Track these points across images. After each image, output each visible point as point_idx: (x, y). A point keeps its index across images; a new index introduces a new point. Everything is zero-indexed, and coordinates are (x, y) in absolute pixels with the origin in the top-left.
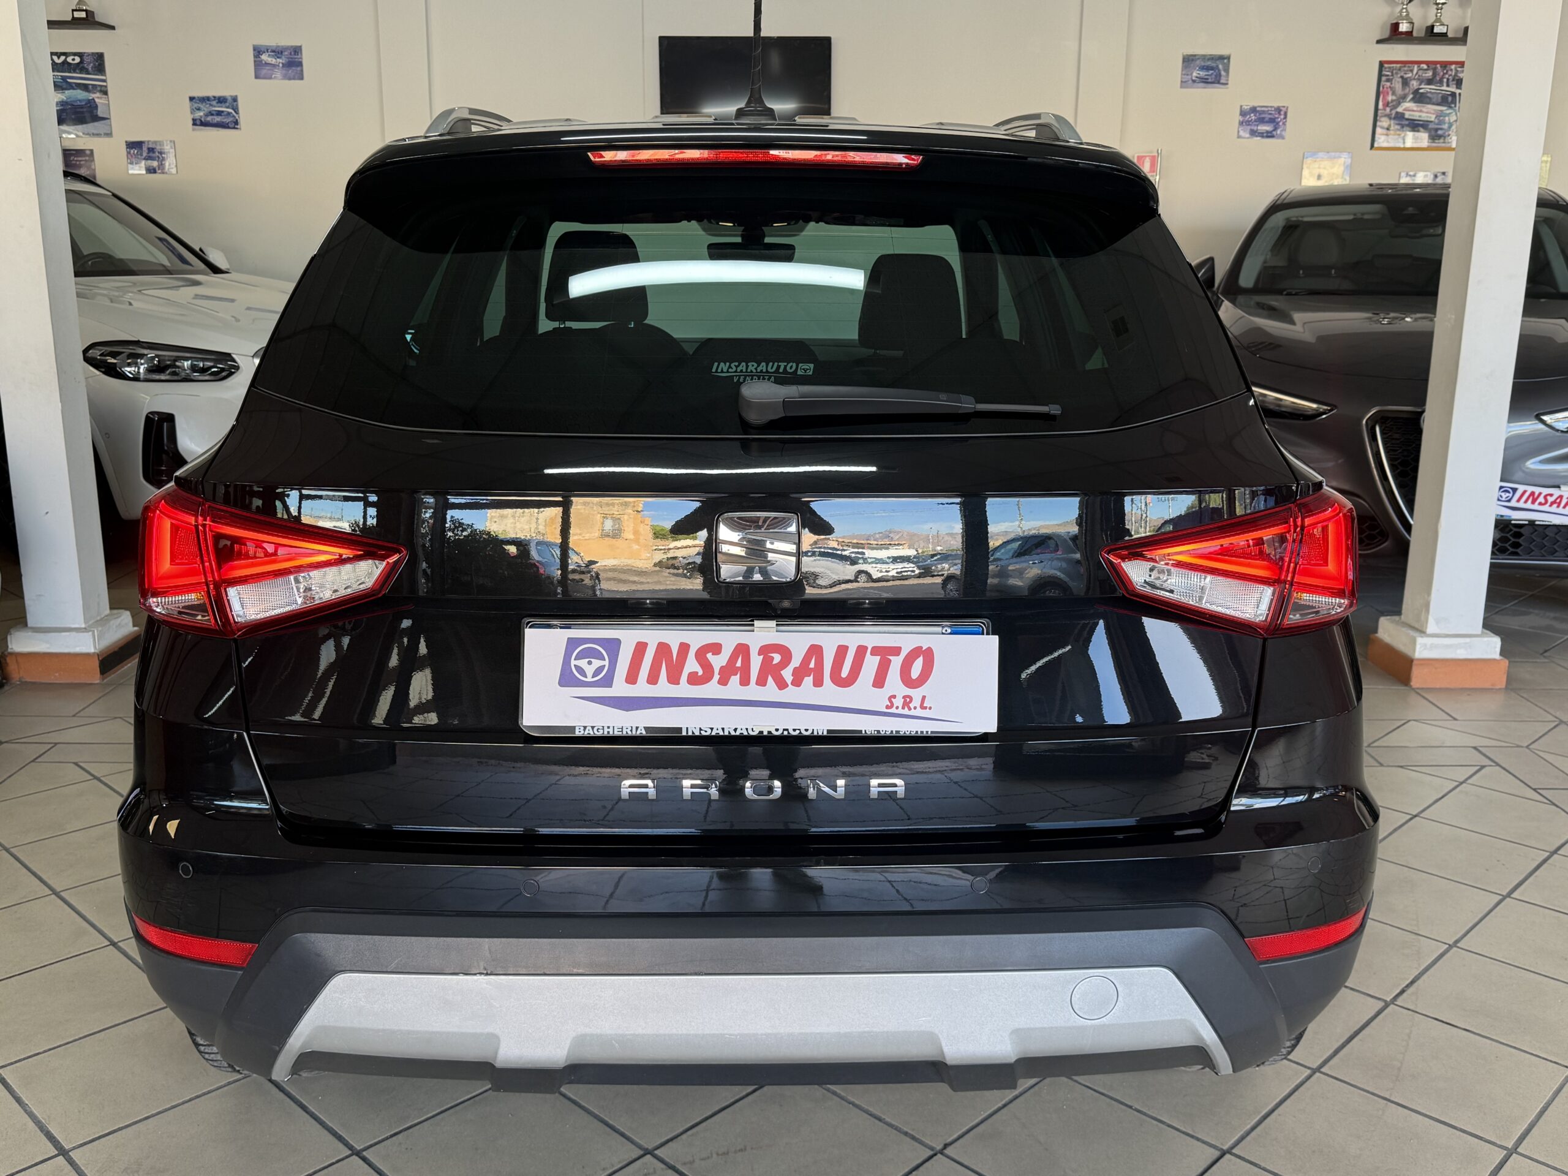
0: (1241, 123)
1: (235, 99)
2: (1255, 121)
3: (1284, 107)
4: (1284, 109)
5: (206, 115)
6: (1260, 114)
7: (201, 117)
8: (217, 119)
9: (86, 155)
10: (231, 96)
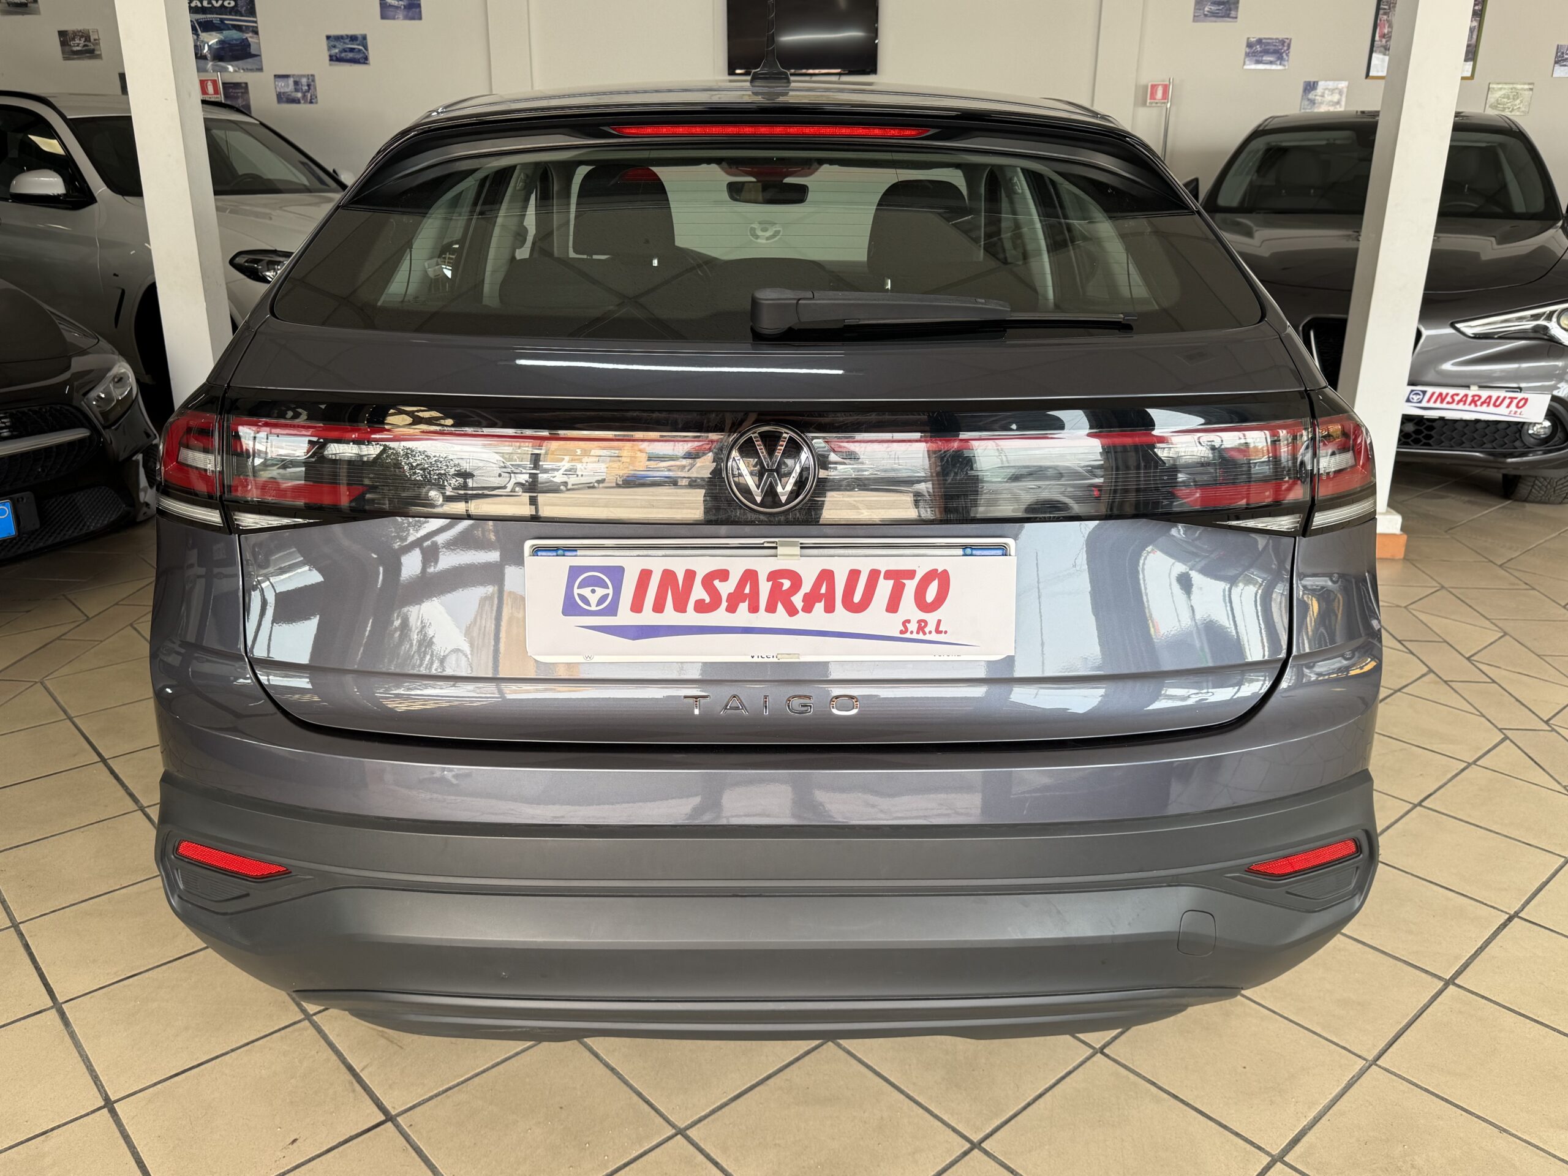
0: (1247, 55)
1: (364, 38)
2: (1261, 52)
3: (1287, 39)
4: (1287, 41)
5: (341, 52)
6: (1265, 46)
7: (336, 53)
8: (350, 55)
9: (242, 88)
10: (361, 35)
